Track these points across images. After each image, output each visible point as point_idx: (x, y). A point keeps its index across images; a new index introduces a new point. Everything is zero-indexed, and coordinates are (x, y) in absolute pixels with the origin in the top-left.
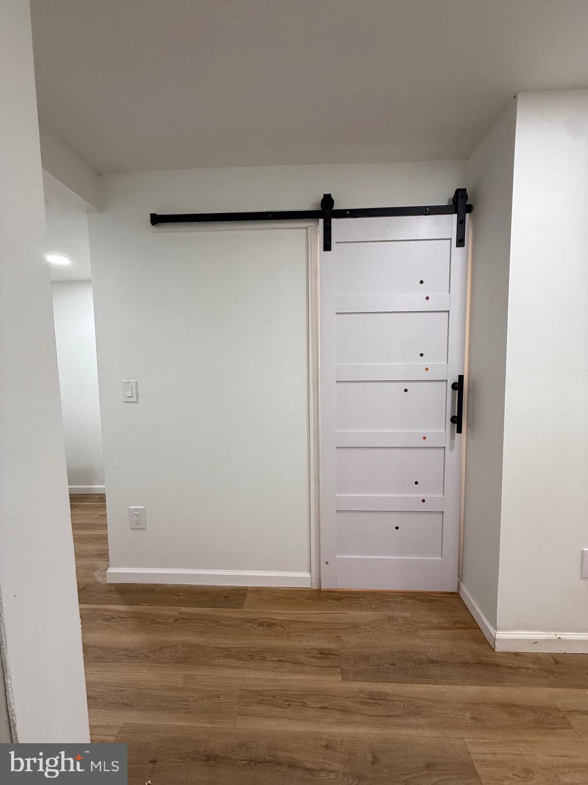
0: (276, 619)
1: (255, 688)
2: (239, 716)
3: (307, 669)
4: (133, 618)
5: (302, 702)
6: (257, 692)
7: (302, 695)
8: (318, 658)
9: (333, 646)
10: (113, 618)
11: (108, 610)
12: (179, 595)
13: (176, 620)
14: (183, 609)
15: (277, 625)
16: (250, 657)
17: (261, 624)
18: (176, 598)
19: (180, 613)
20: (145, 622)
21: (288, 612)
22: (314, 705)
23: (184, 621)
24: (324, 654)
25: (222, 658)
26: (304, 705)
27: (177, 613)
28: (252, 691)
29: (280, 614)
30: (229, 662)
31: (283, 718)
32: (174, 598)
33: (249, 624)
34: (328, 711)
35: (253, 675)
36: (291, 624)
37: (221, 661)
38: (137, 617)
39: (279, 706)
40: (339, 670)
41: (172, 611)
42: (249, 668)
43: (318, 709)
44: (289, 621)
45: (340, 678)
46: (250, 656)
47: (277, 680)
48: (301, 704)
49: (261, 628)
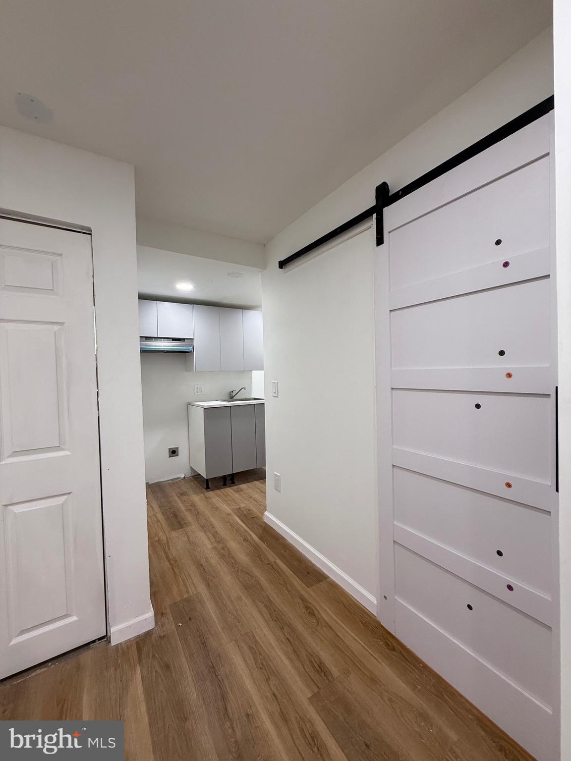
0: (320, 614)
1: (257, 638)
2: (234, 642)
3: (298, 664)
4: (255, 547)
5: (268, 676)
6: (256, 641)
7: (274, 673)
8: (313, 666)
9: (335, 672)
10: (247, 541)
11: (251, 535)
12: (286, 551)
13: (269, 564)
14: (279, 561)
15: (316, 618)
16: (276, 619)
17: (307, 608)
18: (283, 552)
19: (275, 562)
20: (257, 554)
21: (334, 617)
22: (272, 687)
23: (272, 569)
24: (321, 669)
25: (263, 604)
26: (268, 680)
27: (272, 560)
28: (254, 637)
29: (327, 613)
30: (264, 610)
31: (250, 670)
32: (282, 551)
33: (300, 601)
34: (275, 701)
35: (266, 631)
36: (325, 627)
37: (261, 606)
38: (256, 548)
39: (256, 663)
40: (316, 690)
41: (271, 556)
42: (268, 624)
43: (271, 692)
44: (327, 624)
45: (310, 695)
47: (273, 648)
48: (267, 677)
49: (304, 610)
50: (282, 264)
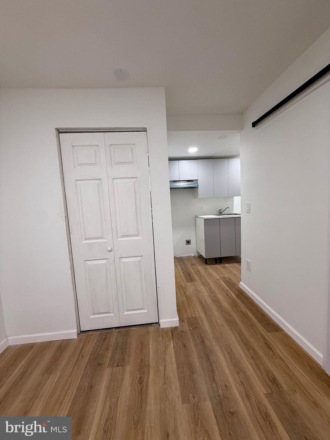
0: (275, 350)
1: (233, 350)
2: (219, 347)
3: (258, 372)
4: (233, 300)
5: (239, 372)
7: (242, 371)
8: (269, 378)
9: (285, 387)
10: (229, 296)
11: (230, 293)
12: (253, 307)
13: (242, 312)
14: (248, 312)
15: (273, 351)
17: (266, 344)
18: (251, 307)
20: (234, 304)
21: (286, 355)
22: (241, 378)
23: (243, 315)
24: (274, 381)
27: (244, 310)
28: (231, 348)
29: (281, 350)
30: (238, 336)
31: (228, 364)
32: (250, 307)
33: (262, 338)
34: (243, 386)
35: (238, 347)
36: (279, 359)
37: (236, 333)
38: (234, 300)
39: (232, 362)
40: (270, 392)
41: (244, 308)
42: (240, 344)
43: (240, 380)
44: (280, 357)
45: (265, 392)
46: (246, 343)
47: (242, 358)
49: (264, 344)
50: (254, 124)
